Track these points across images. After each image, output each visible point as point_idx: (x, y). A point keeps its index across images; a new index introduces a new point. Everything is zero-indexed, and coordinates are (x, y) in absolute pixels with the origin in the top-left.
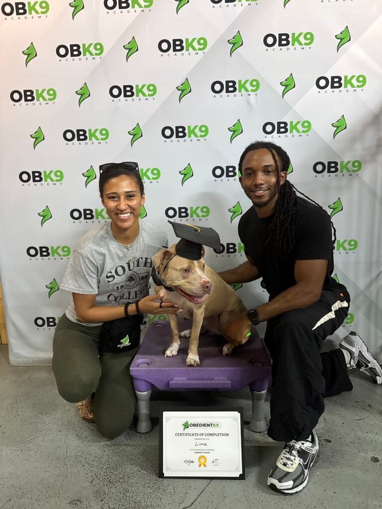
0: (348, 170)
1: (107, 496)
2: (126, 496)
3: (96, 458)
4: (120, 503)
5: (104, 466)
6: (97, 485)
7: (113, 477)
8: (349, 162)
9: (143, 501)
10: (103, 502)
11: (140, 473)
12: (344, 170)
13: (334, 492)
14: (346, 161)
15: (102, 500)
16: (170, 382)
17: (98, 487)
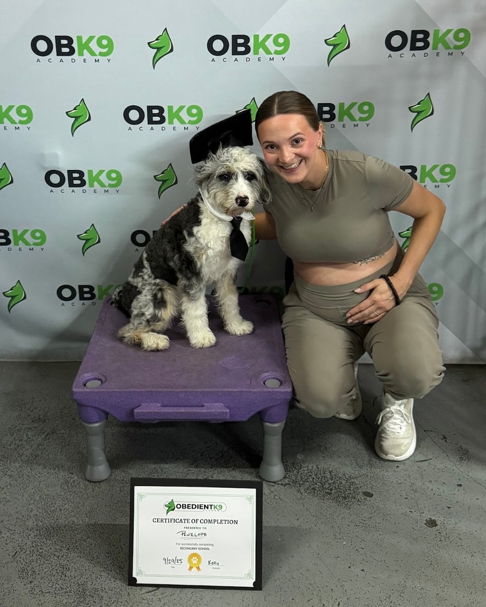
0: (447, 46)
1: (37, 576)
2: (66, 576)
3: (19, 520)
4: (57, 585)
5: (31, 533)
6: (22, 561)
7: (44, 548)
8: (449, 31)
9: (90, 583)
10: (33, 584)
11: (85, 543)
12: (440, 45)
13: (362, 570)
14: (443, 30)
15: (31, 582)
16: (136, 411)
17: (24, 563)
